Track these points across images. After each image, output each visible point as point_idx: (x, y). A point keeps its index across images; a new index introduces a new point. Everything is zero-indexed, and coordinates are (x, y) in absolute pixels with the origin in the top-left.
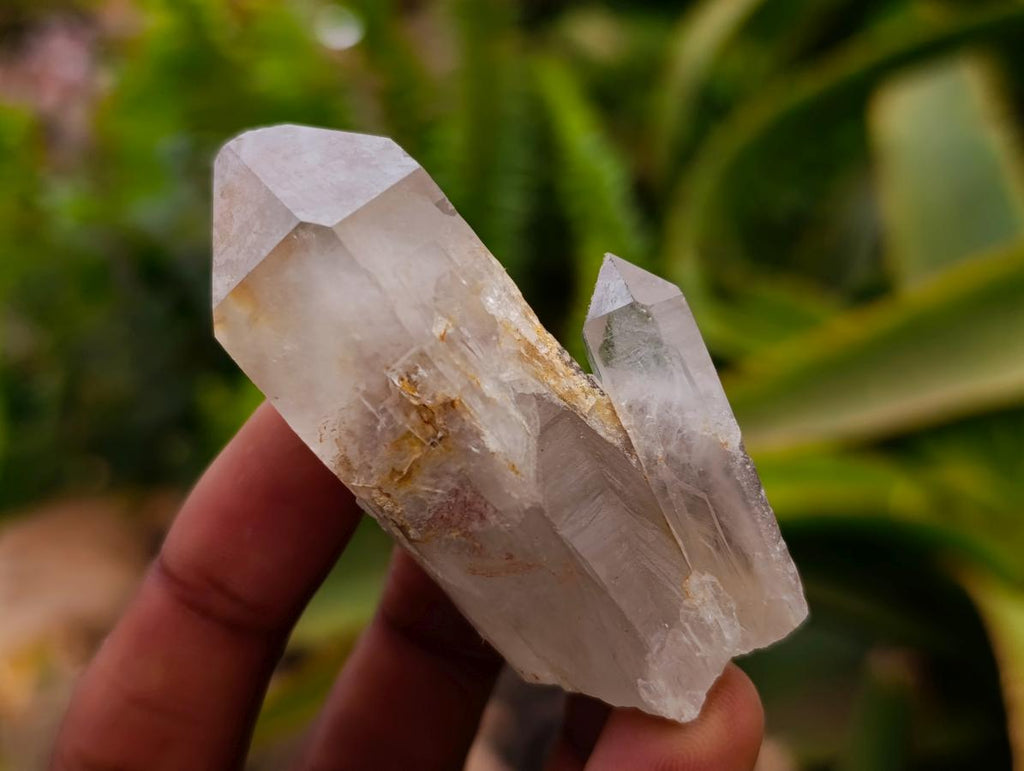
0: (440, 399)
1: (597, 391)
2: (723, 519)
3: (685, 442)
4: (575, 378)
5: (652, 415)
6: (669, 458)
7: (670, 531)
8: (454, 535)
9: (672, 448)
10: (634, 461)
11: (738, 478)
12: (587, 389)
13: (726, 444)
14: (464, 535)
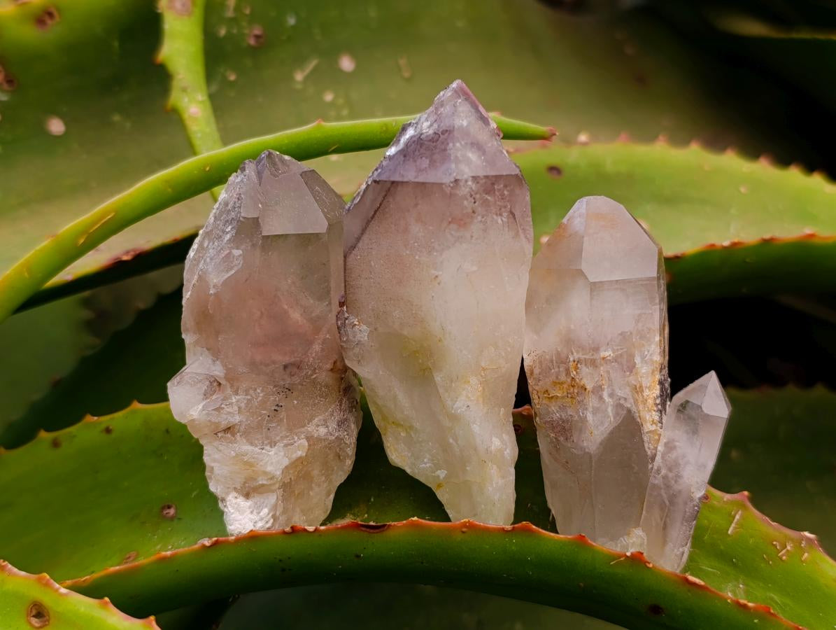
0: (582, 383)
1: (660, 425)
2: (668, 519)
3: (678, 477)
4: (654, 413)
5: (673, 455)
6: (665, 477)
7: (643, 504)
8: (552, 435)
9: (670, 475)
10: (650, 466)
11: (687, 510)
12: (655, 421)
13: (693, 493)
14: (556, 439)
